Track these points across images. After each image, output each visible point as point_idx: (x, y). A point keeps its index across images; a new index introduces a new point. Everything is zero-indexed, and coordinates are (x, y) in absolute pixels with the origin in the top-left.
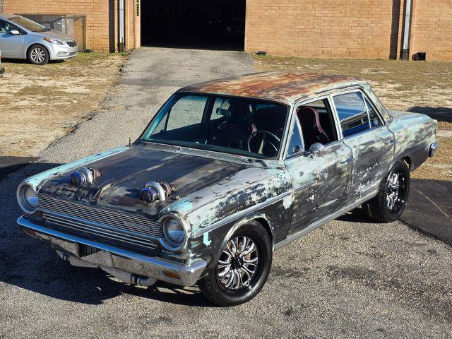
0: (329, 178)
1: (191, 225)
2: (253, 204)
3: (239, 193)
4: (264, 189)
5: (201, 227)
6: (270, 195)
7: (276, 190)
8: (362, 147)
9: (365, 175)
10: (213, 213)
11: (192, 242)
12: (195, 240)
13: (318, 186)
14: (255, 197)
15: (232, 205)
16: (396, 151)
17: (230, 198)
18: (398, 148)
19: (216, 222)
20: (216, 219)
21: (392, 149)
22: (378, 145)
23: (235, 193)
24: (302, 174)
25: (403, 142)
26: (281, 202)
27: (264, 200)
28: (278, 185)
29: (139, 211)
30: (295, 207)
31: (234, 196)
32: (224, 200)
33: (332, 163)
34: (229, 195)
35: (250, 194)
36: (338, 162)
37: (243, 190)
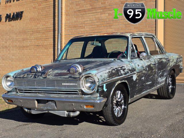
0: (149, 71)
1: (98, 79)
2: (122, 75)
3: (116, 68)
4: (125, 69)
5: (102, 81)
6: (128, 72)
7: (130, 70)
8: (159, 60)
9: (161, 73)
10: (106, 75)
11: (99, 88)
12: (100, 87)
13: (145, 73)
14: (122, 72)
15: (113, 73)
16: (170, 65)
17: (113, 70)
18: (171, 64)
19: (108, 80)
20: (108, 78)
21: (169, 64)
22: (164, 60)
23: (114, 68)
24: (139, 66)
25: (172, 62)
26: (132, 77)
27: (125, 74)
28: (130, 68)
29: (70, 77)
30: (137, 81)
31: (114, 69)
32: (110, 70)
33: (149, 64)
34: (112, 69)
35: (120, 70)
36: (151, 64)
37: (117, 67)
